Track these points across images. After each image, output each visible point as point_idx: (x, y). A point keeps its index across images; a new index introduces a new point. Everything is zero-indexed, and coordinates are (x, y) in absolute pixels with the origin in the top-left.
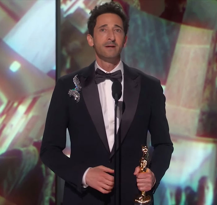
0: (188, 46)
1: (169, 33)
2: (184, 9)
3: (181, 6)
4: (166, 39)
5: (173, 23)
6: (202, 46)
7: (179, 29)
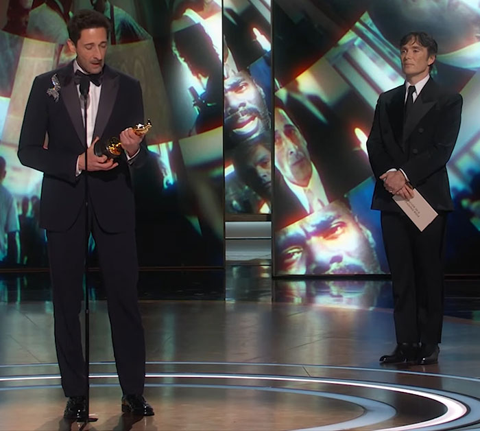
0: (32, 59)
1: (12, 46)
2: (27, 23)
3: (23, 19)
4: (10, 52)
5: (16, 36)
6: (45, 59)
7: (22, 42)
